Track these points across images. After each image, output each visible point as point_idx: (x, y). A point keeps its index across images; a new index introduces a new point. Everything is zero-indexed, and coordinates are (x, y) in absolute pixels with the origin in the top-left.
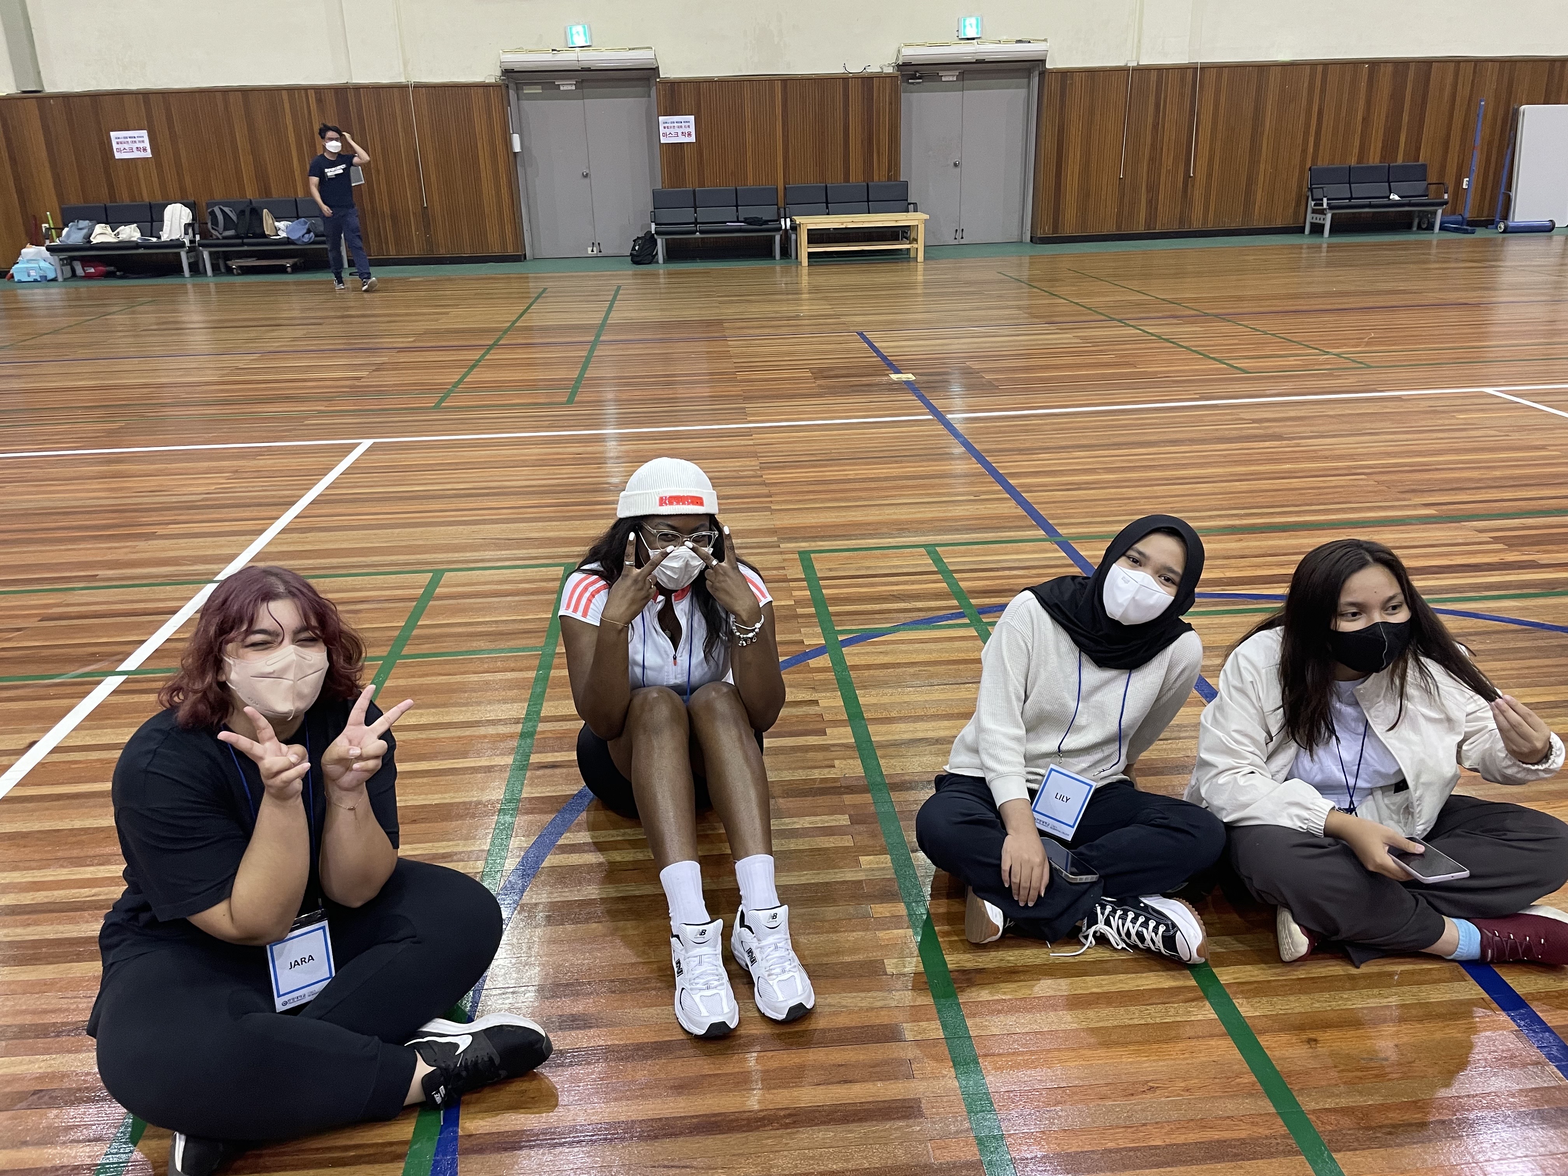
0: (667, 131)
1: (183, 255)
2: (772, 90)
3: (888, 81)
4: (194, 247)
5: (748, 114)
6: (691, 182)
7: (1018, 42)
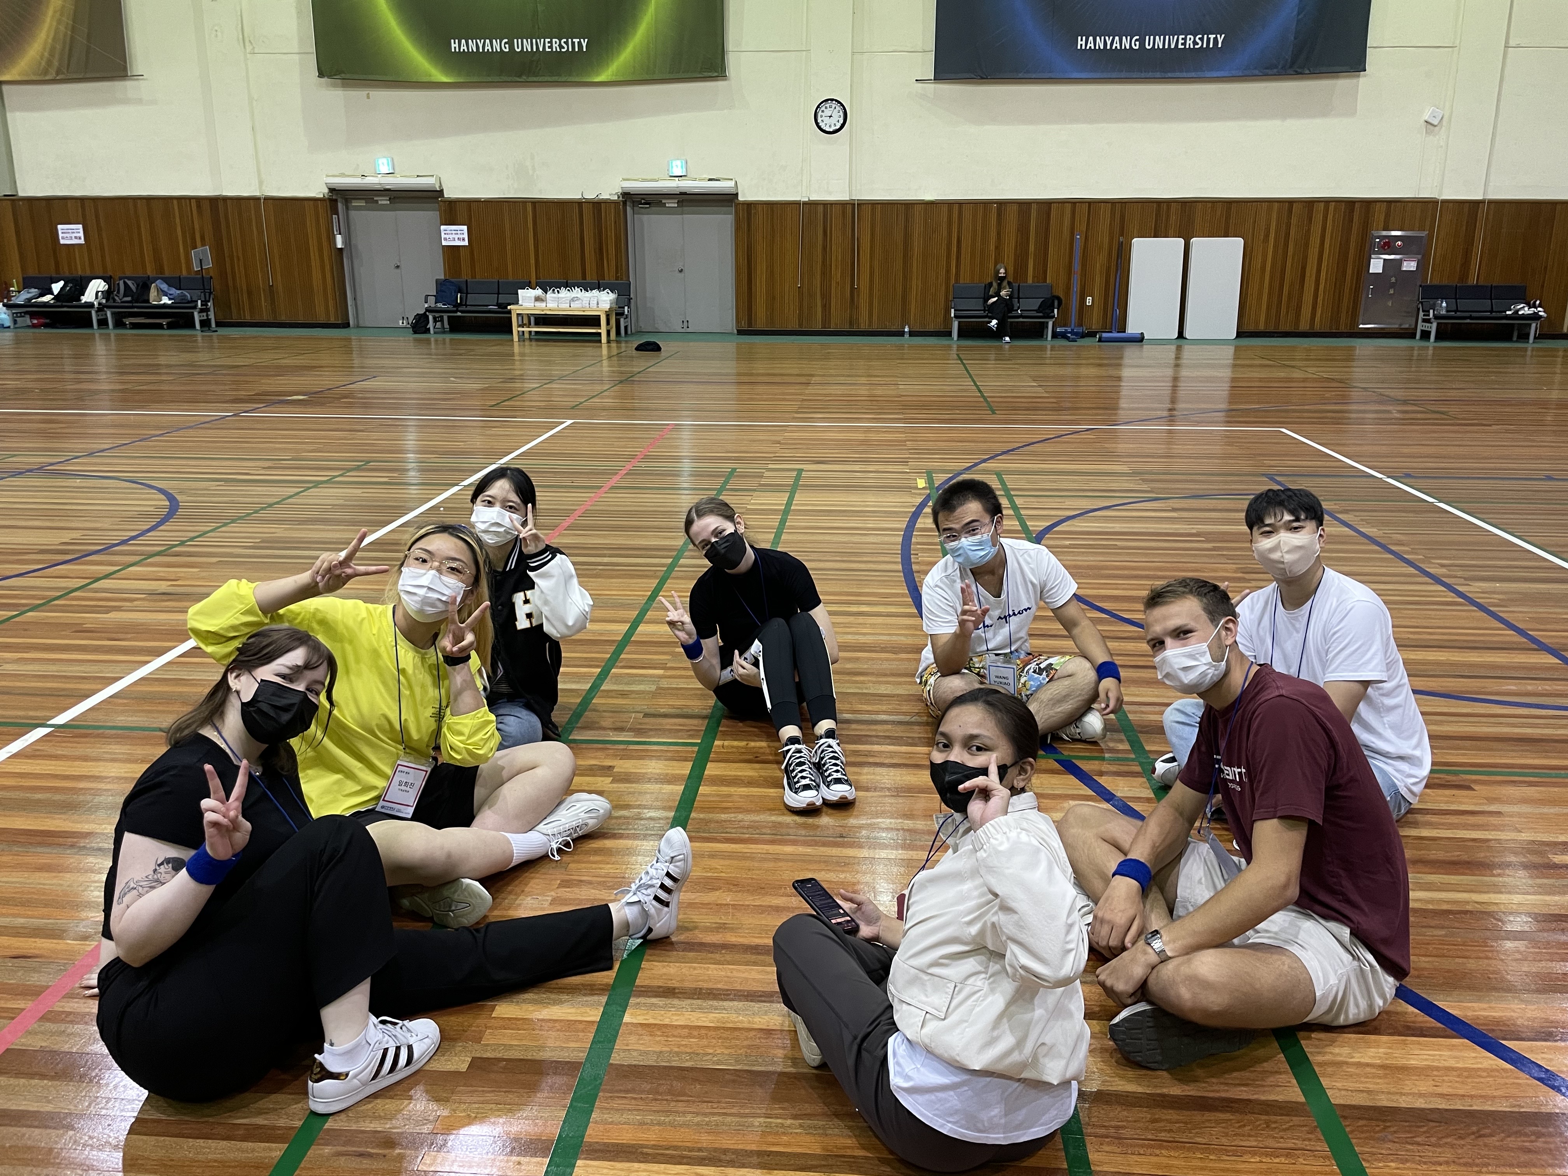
0: (446, 236)
1: (93, 313)
2: (525, 209)
3: (613, 206)
4: (101, 308)
5: (507, 226)
6: (466, 275)
7: (710, 180)
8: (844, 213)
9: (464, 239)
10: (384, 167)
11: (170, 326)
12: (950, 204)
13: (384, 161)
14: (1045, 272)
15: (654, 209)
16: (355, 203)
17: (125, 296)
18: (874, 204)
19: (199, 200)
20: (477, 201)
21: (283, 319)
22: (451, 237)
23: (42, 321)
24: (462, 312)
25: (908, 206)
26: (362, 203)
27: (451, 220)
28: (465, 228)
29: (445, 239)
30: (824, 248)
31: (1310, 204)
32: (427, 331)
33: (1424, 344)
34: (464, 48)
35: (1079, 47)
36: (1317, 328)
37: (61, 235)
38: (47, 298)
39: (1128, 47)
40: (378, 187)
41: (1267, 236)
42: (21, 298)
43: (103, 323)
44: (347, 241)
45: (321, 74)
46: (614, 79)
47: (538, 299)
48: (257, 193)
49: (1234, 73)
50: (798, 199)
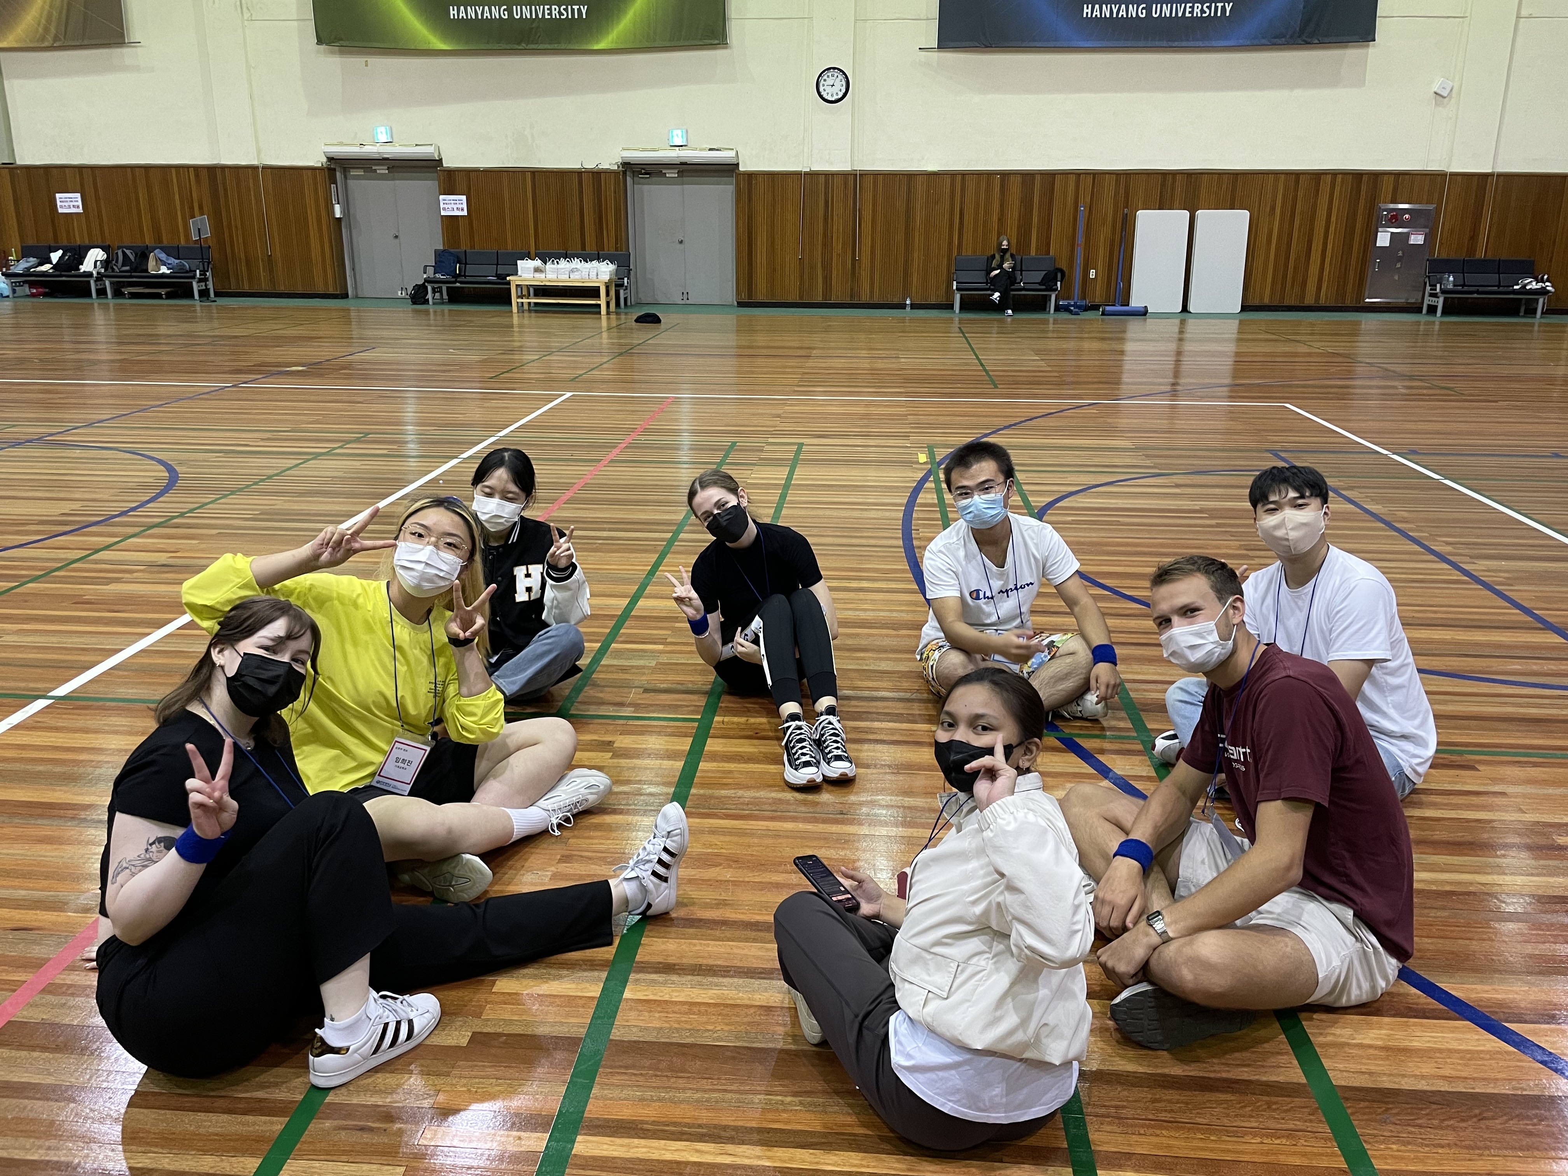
0: (446, 206)
1: (92, 283)
2: (525, 179)
3: (613, 175)
4: (100, 278)
5: (506, 195)
6: (464, 246)
7: (710, 150)
8: (846, 184)
9: (462, 210)
10: (383, 137)
11: (169, 296)
12: (953, 175)
13: (383, 129)
14: (1048, 244)
15: (654, 179)
16: (353, 173)
17: (123, 266)
18: (876, 175)
19: (197, 168)
20: (476, 171)
21: (282, 289)
22: (450, 206)
23: (40, 290)
24: (461, 283)
25: (910, 177)
26: (361, 173)
27: (450, 190)
28: (464, 198)
29: (444, 209)
30: (826, 219)
31: (1317, 175)
32: (426, 302)
33: (1431, 318)
34: (462, 14)
35: (1085, 16)
36: (1322, 302)
37: (59, 204)
38: (46, 267)
39: (1134, 16)
40: (377, 156)
41: (1273, 208)
42: (20, 267)
43: (102, 292)
44: (346, 211)
45: (320, 41)
46: (613, 46)
47: (537, 270)
48: (255, 162)
49: (1241, 42)
50: (799, 169)
